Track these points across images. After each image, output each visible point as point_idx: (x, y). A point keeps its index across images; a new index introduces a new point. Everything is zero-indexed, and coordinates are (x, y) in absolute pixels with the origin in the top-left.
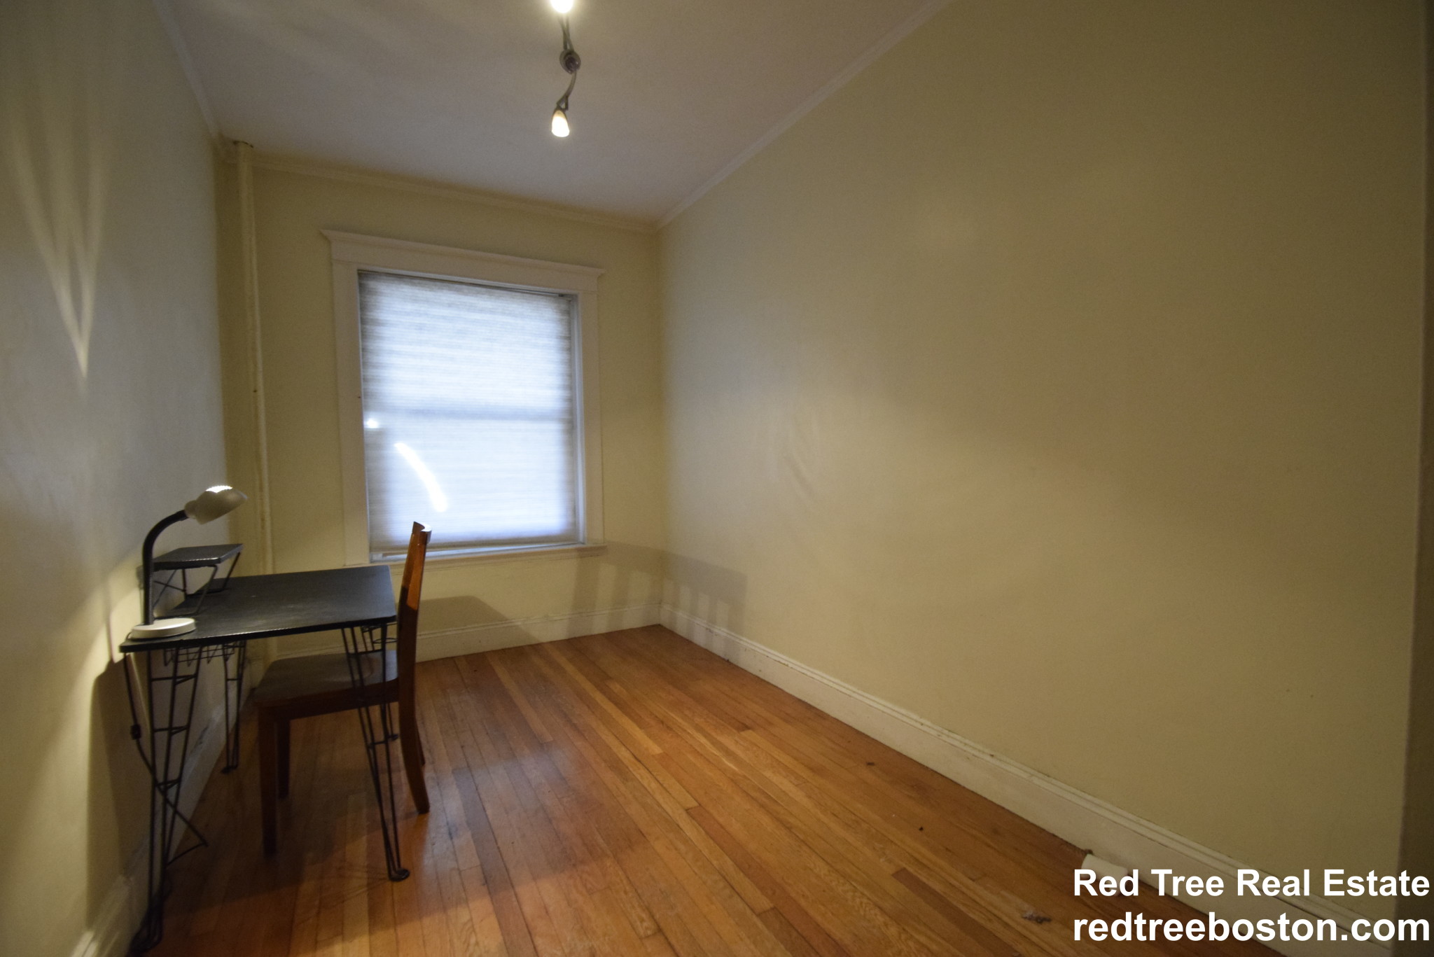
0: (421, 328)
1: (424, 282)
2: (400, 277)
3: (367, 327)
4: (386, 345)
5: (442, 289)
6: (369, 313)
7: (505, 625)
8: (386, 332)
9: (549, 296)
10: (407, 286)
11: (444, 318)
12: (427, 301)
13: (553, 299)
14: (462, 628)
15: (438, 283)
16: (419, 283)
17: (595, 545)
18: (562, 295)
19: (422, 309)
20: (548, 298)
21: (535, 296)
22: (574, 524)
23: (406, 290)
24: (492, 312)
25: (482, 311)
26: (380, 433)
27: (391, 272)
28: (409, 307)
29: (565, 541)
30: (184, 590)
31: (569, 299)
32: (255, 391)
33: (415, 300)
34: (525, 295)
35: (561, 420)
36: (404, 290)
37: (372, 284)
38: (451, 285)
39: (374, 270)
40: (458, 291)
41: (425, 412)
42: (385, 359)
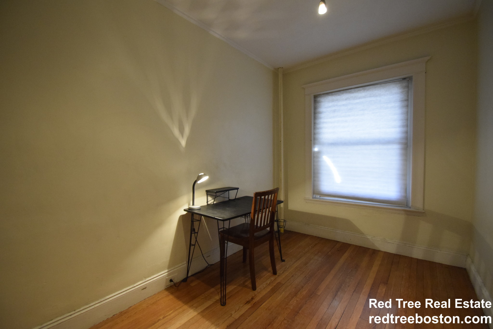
0: (334, 111)
1: (336, 93)
2: (328, 94)
3: (316, 115)
4: (322, 120)
5: (343, 94)
6: (317, 110)
7: (363, 236)
8: (322, 115)
9: (397, 81)
10: (330, 96)
11: (343, 105)
12: (337, 100)
13: (398, 82)
14: (344, 231)
15: (342, 92)
16: (335, 94)
17: (417, 211)
18: (404, 79)
19: (335, 104)
20: (396, 82)
21: (388, 84)
22: (406, 197)
23: (330, 98)
24: (364, 97)
25: (360, 98)
26: (319, 152)
27: (326, 93)
28: (331, 104)
29: (399, 204)
30: (229, 198)
31: (408, 79)
32: (280, 141)
33: (333, 101)
34: (382, 85)
35: (400, 143)
36: (329, 98)
37: (319, 99)
38: (347, 91)
39: (319, 94)
40: (350, 92)
41: (335, 144)
42: (322, 125)
